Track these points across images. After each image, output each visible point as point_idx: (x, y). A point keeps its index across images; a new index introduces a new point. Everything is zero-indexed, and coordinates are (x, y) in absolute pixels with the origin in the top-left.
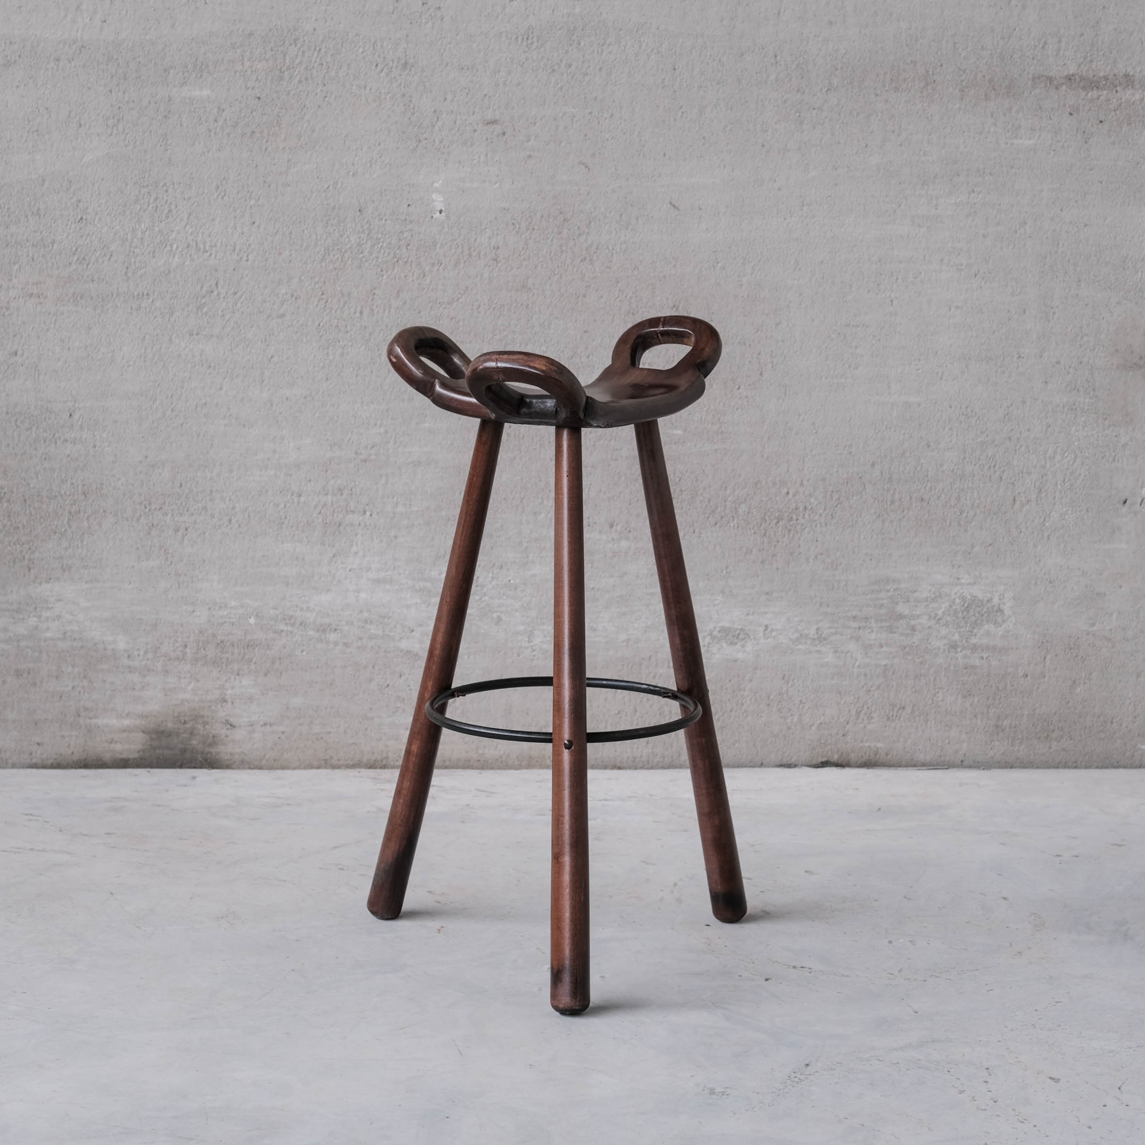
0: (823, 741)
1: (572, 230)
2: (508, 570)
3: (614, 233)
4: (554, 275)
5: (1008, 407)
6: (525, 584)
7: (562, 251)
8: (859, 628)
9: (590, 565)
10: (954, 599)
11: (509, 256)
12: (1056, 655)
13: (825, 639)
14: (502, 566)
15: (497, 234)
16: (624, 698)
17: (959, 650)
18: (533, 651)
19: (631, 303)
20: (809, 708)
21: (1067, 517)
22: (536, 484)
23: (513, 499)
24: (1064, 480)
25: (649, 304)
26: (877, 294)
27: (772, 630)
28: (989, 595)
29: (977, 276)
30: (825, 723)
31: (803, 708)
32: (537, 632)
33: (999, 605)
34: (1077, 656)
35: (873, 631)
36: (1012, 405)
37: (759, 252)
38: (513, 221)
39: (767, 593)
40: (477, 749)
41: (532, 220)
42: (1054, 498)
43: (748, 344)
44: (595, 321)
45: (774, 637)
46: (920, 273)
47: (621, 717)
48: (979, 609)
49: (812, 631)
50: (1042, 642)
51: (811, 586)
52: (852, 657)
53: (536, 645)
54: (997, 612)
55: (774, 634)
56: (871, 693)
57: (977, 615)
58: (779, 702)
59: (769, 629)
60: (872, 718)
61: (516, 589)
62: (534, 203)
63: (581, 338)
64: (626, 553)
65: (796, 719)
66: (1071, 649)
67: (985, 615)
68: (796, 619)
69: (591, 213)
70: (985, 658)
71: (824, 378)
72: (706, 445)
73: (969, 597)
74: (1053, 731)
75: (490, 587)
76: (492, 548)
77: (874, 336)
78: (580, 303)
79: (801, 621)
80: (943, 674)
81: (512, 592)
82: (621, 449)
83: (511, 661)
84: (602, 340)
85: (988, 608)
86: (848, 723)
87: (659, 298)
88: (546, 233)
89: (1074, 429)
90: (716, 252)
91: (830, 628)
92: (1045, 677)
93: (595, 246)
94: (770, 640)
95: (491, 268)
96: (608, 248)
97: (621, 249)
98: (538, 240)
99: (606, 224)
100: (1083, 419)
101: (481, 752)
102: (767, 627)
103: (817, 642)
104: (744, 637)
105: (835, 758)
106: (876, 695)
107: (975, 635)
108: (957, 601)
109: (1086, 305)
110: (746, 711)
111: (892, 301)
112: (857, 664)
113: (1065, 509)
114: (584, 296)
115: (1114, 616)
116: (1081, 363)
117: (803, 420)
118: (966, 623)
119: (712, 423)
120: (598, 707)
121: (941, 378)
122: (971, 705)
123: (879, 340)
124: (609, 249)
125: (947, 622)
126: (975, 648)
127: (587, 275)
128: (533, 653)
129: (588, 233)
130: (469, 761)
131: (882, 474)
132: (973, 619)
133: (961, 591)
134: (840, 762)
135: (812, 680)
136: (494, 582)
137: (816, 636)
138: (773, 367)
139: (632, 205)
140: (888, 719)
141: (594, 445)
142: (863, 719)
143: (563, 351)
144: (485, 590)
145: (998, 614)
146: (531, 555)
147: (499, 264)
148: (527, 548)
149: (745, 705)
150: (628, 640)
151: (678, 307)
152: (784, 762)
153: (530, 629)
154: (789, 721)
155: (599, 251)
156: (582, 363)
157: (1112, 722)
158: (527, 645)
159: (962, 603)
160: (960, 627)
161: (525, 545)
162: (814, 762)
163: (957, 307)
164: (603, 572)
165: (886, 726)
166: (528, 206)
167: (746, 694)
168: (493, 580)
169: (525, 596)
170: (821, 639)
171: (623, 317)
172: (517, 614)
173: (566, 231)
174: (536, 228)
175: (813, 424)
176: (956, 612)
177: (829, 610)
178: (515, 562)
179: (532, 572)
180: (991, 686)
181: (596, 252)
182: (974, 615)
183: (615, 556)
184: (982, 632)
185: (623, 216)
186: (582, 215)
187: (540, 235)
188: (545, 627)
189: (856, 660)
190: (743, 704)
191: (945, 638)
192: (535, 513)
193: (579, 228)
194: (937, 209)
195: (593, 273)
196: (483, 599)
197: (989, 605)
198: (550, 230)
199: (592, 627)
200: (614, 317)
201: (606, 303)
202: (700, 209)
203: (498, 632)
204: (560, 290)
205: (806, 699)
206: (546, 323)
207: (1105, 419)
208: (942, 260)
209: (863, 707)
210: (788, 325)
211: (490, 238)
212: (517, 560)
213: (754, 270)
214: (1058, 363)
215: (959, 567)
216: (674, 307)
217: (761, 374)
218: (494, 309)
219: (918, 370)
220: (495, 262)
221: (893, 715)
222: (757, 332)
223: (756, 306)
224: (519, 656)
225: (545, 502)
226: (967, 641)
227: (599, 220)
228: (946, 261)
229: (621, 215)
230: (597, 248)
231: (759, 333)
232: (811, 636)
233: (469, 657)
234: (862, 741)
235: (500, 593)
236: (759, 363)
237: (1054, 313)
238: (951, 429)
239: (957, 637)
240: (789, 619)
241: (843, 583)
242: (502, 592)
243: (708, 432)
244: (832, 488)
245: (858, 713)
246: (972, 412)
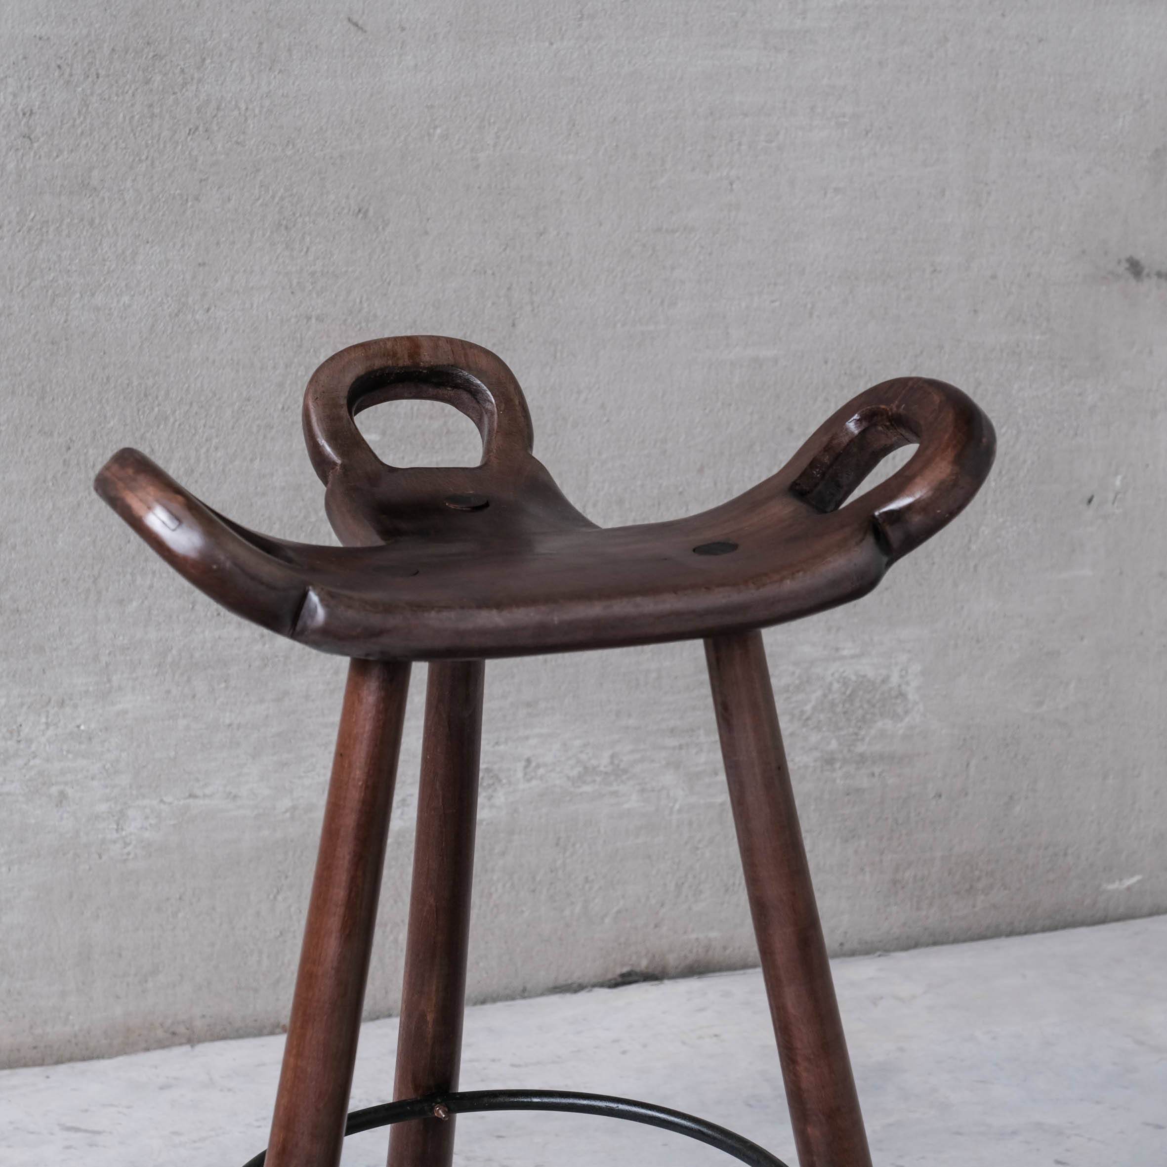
0: (622, 940)
1: (170, 75)
2: (75, 706)
3: (248, 79)
4: (140, 161)
5: (916, 356)
6: (106, 729)
7: (153, 116)
8: (681, 747)
9: (223, 685)
10: (831, 684)
11: (53, 130)
12: (986, 758)
13: (625, 771)
14: (63, 701)
15: (29, 87)
16: (290, 907)
17: (838, 765)
18: (126, 845)
19: (282, 207)
20: (600, 888)
21: (1003, 532)
22: (120, 549)
23: (79, 579)
24: (1000, 472)
25: (315, 209)
26: (707, 173)
27: (538, 766)
28: (884, 672)
29: (870, 135)
30: (627, 910)
31: (591, 888)
32: (131, 813)
33: (900, 686)
34: (1016, 756)
35: (701, 750)
36: (922, 352)
37: (507, 105)
38: (59, 62)
39: (528, 705)
40: (31, 1027)
41: (94, 58)
42: (985, 503)
43: (490, 272)
44: (218, 243)
45: (541, 778)
46: (778, 133)
47: (285, 942)
48: (868, 696)
49: (603, 761)
50: (965, 740)
51: (601, 684)
52: (668, 795)
53: (131, 834)
54: (896, 697)
55: (541, 771)
56: (699, 852)
57: (866, 706)
58: (551, 884)
59: (533, 764)
60: (701, 892)
61: (90, 739)
62: (97, 26)
63: (194, 278)
64: (287, 658)
65: (578, 909)
66: (1007, 745)
67: (878, 705)
68: (577, 743)
69: (205, 42)
70: (877, 774)
71: (619, 325)
72: (421, 456)
73: (854, 678)
74: (979, 879)
75: (43, 740)
76: (44, 671)
77: (702, 247)
78: (189, 212)
79: (585, 745)
80: (813, 807)
81: (83, 747)
82: (272, 475)
83: (87, 867)
84: (233, 278)
85: (883, 693)
86: (662, 905)
87: (332, 197)
88: (121, 82)
89: (1016, 386)
90: (432, 107)
91: (632, 752)
92: (966, 794)
93: (213, 104)
94: (534, 783)
95: (20, 153)
96: (237, 107)
97: (262, 107)
98: (107, 97)
99: (232, 62)
100: (1031, 369)
101: (38, 1031)
102: (529, 761)
103: (612, 778)
104: (491, 782)
105: (643, 964)
106: (708, 855)
107: (863, 739)
108: (836, 686)
109: (1039, 177)
110: (496, 906)
111: (731, 184)
112: (677, 807)
113: (1001, 520)
114: (197, 199)
115: (1072, 686)
116: (1028, 275)
117: (586, 401)
118: (849, 720)
119: (431, 418)
120: (245, 928)
121: (811, 315)
122: (856, 852)
123: (710, 254)
124: (239, 109)
125: (819, 721)
126: (862, 759)
127: (201, 159)
128: (126, 851)
129: (200, 81)
130: (19, 1050)
131: (715, 484)
132: (860, 712)
133: (841, 670)
134: (650, 970)
135: (605, 842)
136: (50, 732)
137: (610, 768)
138: (533, 310)
139: (279, 25)
140: (727, 890)
141: (223, 470)
142: (687, 896)
143: (161, 304)
144: (33, 748)
145: (899, 701)
146: (115, 678)
147: (36, 145)
148: (107, 665)
149: (495, 896)
150: (294, 808)
151: (367, 211)
152: (561, 981)
153: (119, 808)
154: (567, 913)
155: (221, 114)
156: (196, 322)
157: (1065, 855)
158: (115, 835)
159: (843, 689)
160: (841, 729)
161: (104, 659)
162: (610, 976)
163: (837, 190)
164: (247, 694)
165: (722, 904)
166: (85, 32)
167: (495, 878)
168: (47, 728)
169: (109, 750)
170: (618, 772)
171: (268, 234)
172: (95, 783)
173: (158, 78)
174: (102, 72)
175: (603, 406)
176: (833, 705)
177: (632, 722)
178: (87, 692)
179: (119, 707)
180: (887, 819)
181: (215, 116)
182: (861, 707)
183: (266, 665)
184: (873, 732)
185: (265, 46)
186: (188, 46)
187: (111, 86)
188: (146, 802)
189: (676, 801)
190: (491, 894)
191: (816, 749)
192: (121, 602)
193: (182, 71)
194: (804, 18)
195: (212, 155)
196: (32, 763)
197: (885, 688)
198: (129, 76)
199: (230, 793)
200: (252, 235)
201: (236, 210)
202: (403, 30)
203: (62, 818)
204: (151, 190)
205: (595, 874)
206: (128, 252)
207: (1065, 367)
208: (813, 109)
209: (686, 876)
210: (558, 234)
211: (15, 95)
212: (91, 689)
213: (498, 137)
214: (994, 277)
215: (838, 629)
216: (360, 211)
217: (514, 325)
218: (29, 230)
219: (773, 301)
220: (28, 142)
221: (734, 884)
222: (505, 250)
223: (503, 204)
224: (100, 857)
225: (139, 580)
226: (849, 751)
227: (221, 55)
228: (819, 110)
229: (261, 44)
230: (218, 109)
231: (508, 251)
232: (602, 768)
233: (10, 870)
234: (685, 933)
235: (62, 750)
236: (510, 305)
237: (989, 193)
238: (826, 400)
239: (834, 745)
240: (565, 745)
241: (654, 675)
242: (65, 747)
243: (423, 434)
244: (633, 514)
245: (679, 887)
246: (860, 368)
